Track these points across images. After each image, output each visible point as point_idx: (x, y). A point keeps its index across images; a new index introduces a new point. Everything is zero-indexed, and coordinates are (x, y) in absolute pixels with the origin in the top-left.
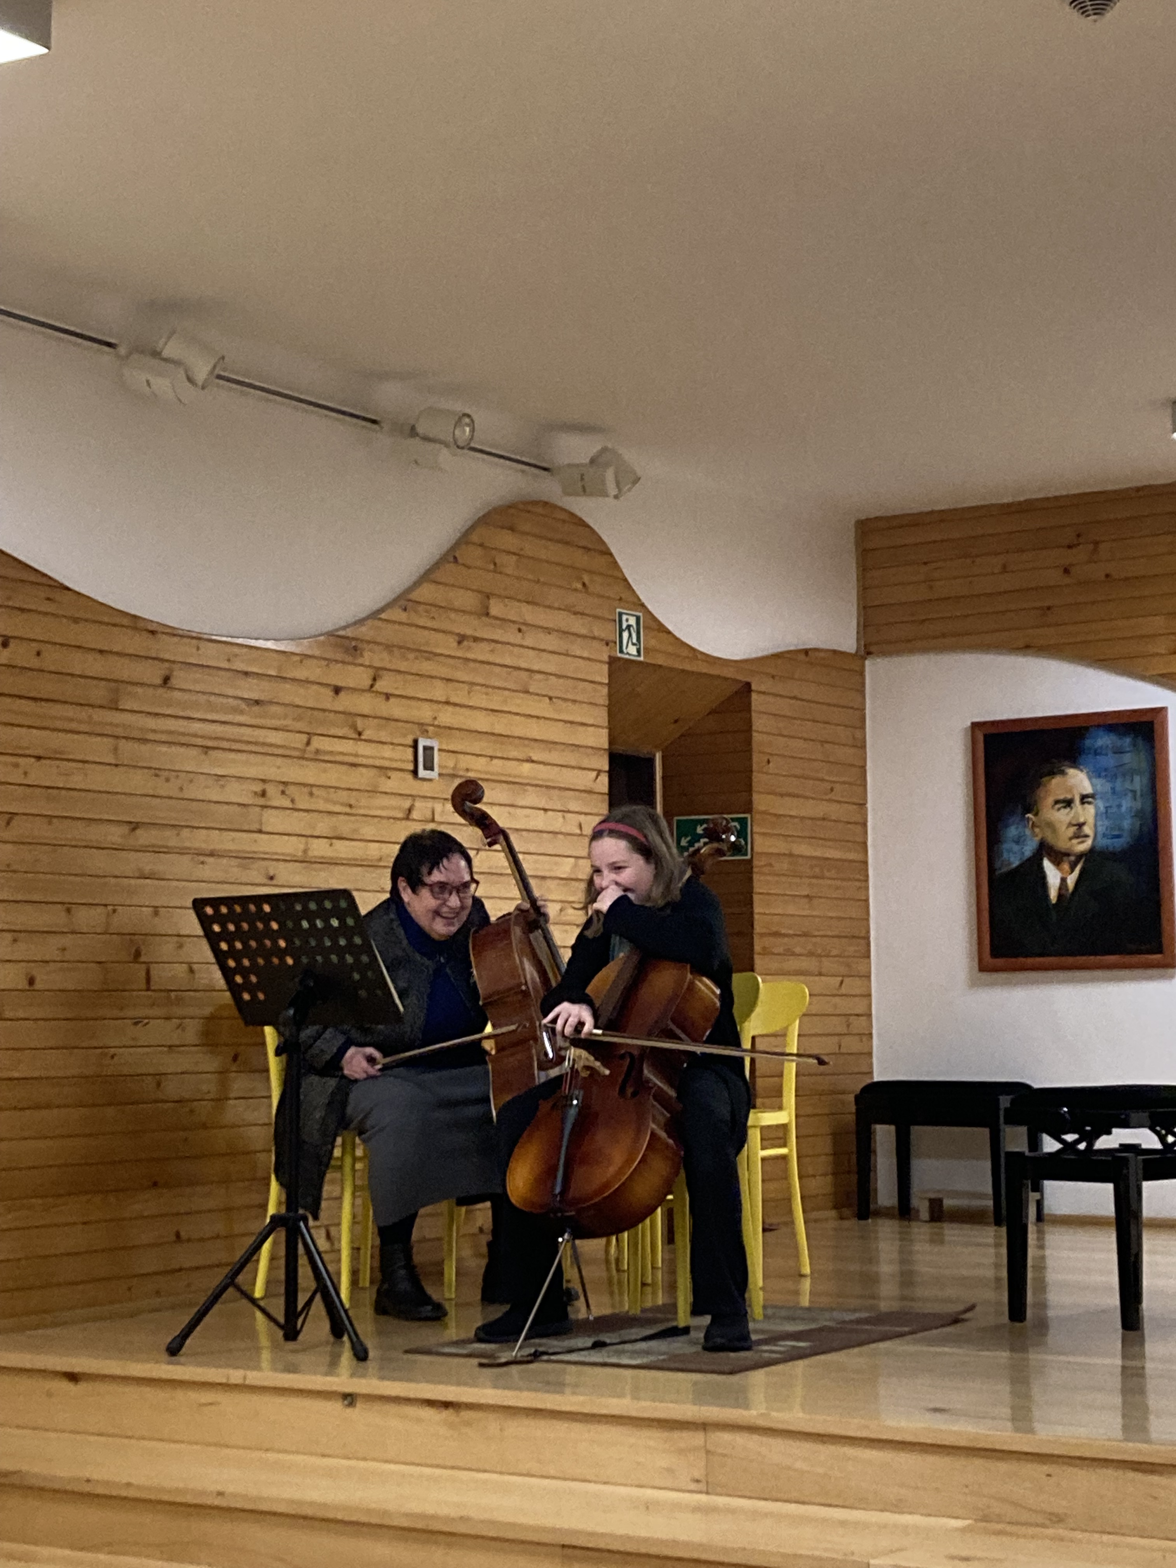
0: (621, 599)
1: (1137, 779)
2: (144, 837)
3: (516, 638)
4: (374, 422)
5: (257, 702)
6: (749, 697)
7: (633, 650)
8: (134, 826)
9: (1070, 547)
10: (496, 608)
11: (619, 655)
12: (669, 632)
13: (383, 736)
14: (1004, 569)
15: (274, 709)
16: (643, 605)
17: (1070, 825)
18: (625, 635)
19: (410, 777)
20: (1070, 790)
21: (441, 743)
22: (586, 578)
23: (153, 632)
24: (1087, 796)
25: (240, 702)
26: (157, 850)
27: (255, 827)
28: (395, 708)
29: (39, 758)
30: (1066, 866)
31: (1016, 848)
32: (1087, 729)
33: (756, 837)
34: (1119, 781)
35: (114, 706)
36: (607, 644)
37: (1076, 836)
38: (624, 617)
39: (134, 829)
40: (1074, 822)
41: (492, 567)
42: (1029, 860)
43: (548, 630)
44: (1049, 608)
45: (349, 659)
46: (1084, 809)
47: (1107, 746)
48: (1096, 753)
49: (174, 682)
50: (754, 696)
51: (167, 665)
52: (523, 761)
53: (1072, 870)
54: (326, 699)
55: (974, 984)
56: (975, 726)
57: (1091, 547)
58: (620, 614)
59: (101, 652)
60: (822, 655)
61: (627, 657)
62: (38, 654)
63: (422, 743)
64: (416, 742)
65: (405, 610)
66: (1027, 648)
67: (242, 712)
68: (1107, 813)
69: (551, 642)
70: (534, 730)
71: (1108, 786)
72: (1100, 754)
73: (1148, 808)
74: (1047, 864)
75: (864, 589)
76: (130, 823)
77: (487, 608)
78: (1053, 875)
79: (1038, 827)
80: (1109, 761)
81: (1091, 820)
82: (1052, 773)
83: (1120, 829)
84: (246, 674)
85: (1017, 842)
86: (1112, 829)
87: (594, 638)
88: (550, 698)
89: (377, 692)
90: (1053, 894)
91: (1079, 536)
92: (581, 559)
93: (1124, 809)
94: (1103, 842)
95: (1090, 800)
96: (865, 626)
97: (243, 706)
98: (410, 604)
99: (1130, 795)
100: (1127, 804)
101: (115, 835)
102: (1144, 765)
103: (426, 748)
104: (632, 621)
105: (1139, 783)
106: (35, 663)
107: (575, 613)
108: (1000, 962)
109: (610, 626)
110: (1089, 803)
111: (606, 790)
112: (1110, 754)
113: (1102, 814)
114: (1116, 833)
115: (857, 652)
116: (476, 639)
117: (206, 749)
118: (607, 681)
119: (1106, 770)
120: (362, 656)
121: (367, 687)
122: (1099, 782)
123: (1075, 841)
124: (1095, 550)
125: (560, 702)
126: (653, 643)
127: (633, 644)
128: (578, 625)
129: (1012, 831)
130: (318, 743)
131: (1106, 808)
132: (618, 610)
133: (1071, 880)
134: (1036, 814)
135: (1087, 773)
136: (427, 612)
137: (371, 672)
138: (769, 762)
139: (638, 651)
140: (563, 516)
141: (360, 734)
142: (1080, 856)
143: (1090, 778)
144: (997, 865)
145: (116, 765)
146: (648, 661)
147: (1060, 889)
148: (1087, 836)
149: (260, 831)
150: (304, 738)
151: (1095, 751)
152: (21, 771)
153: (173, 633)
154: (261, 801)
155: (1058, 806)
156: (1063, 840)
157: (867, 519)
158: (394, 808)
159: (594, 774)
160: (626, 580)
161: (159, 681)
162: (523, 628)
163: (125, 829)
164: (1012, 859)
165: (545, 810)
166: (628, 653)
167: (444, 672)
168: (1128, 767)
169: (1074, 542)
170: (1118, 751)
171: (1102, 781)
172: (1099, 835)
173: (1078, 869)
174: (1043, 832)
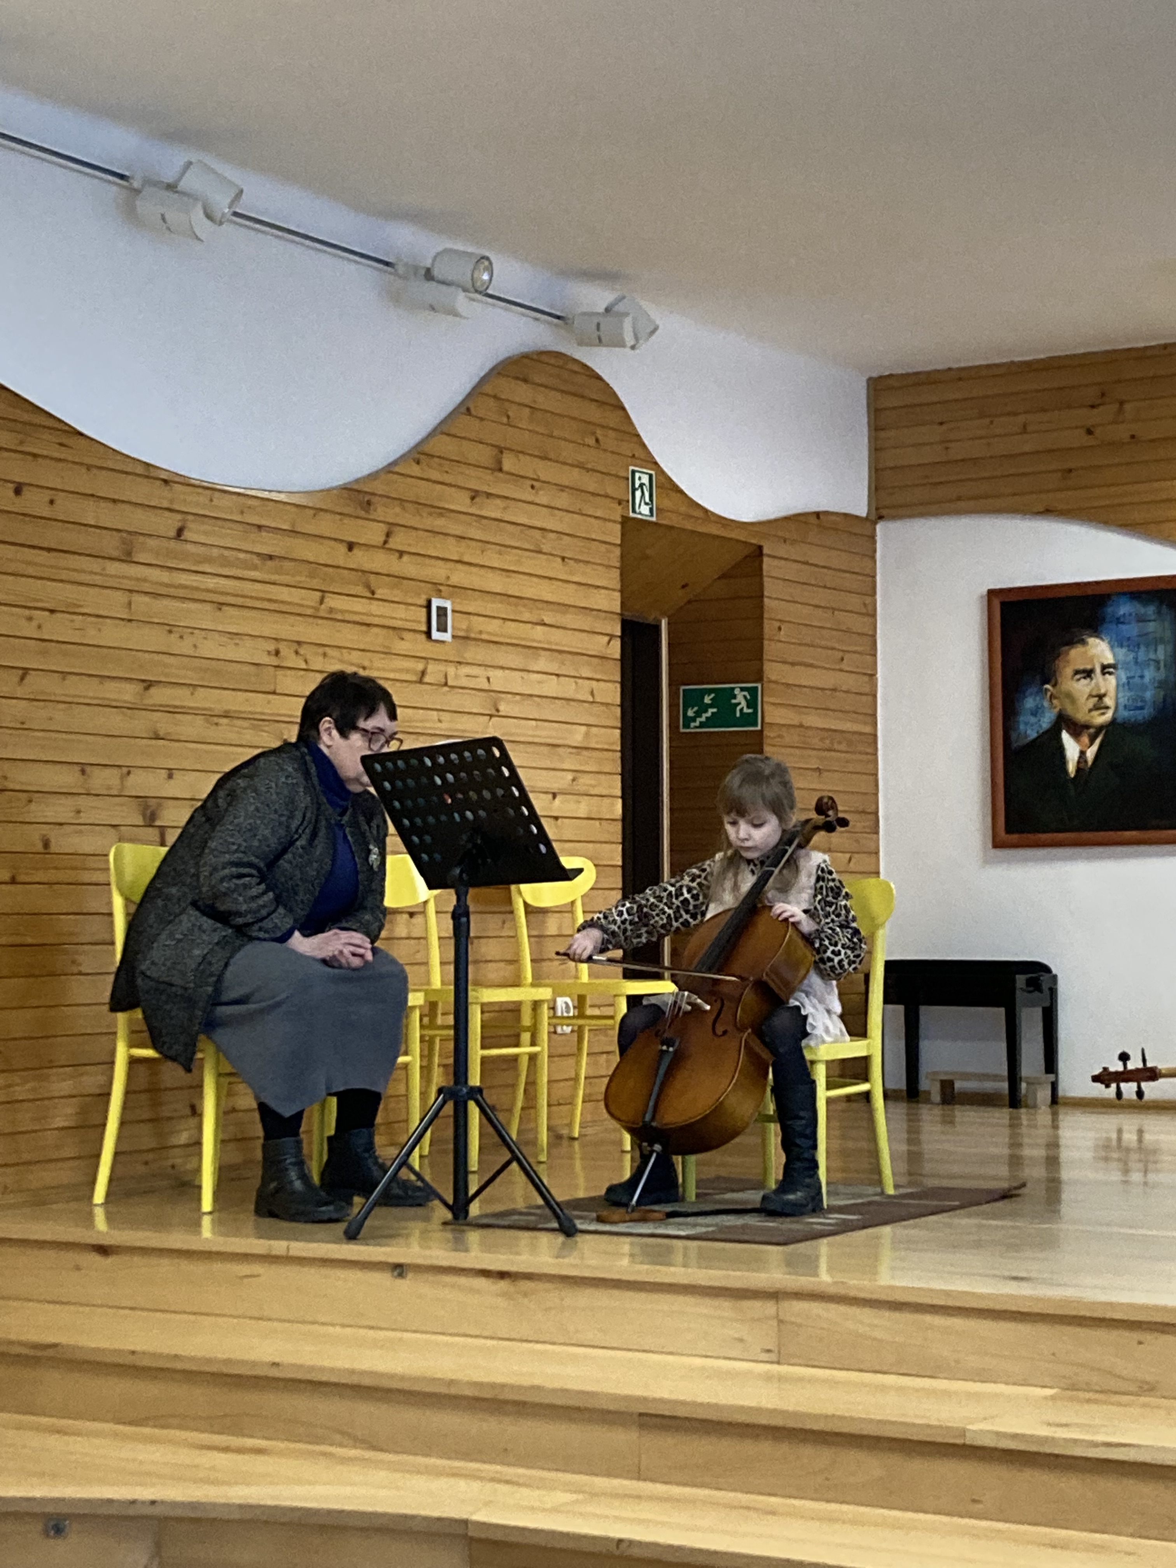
0: (634, 456)
1: (1161, 648)
2: (158, 695)
3: (528, 496)
4: (387, 264)
5: (271, 557)
6: (761, 562)
7: (645, 510)
8: (148, 685)
9: (1093, 407)
10: (508, 463)
11: (632, 515)
12: (682, 492)
13: (397, 595)
14: (1024, 429)
15: (287, 564)
16: (656, 463)
17: (1091, 696)
18: (638, 494)
19: (423, 637)
20: (1091, 659)
21: (453, 603)
22: (599, 432)
23: (166, 482)
24: (1109, 666)
25: (254, 557)
26: (172, 711)
27: (270, 688)
28: (408, 567)
29: (52, 611)
30: (1085, 739)
31: (1033, 720)
32: (1108, 596)
33: (766, 707)
34: (1143, 648)
35: (127, 558)
36: (620, 504)
37: (1096, 708)
38: (637, 475)
39: (147, 688)
40: (1094, 693)
41: (505, 420)
42: (1047, 732)
43: (562, 488)
44: (1070, 471)
45: (362, 513)
46: (1105, 680)
47: (1130, 615)
48: (1119, 621)
49: (187, 535)
50: (766, 560)
51: (179, 517)
52: (537, 624)
53: (1092, 742)
54: (340, 555)
55: (987, 861)
56: (991, 593)
57: (1117, 406)
58: (633, 472)
59: (114, 501)
60: (834, 518)
61: (639, 516)
62: (52, 502)
63: (436, 603)
64: (429, 602)
65: (418, 463)
66: (1048, 512)
67: (255, 568)
68: (1129, 684)
69: (563, 500)
70: (546, 591)
71: (1131, 656)
72: (1123, 623)
73: (1172, 679)
74: (1065, 736)
75: (876, 450)
76: (143, 681)
77: (499, 462)
78: (1071, 748)
79: (1056, 698)
80: (1132, 630)
81: (1112, 692)
82: (1073, 643)
83: (1143, 700)
84: (260, 527)
85: (1034, 713)
86: (1134, 700)
87: (606, 496)
88: (563, 559)
89: (390, 549)
90: (1071, 768)
91: (1103, 395)
92: (594, 413)
93: (1147, 679)
94: (1124, 714)
95: (1111, 670)
96: (877, 488)
97: (256, 560)
98: (422, 457)
99: (1153, 665)
100: (1149, 674)
101: (129, 693)
103: (438, 608)
104: (645, 480)
105: (1161, 653)
106: (46, 512)
107: (588, 470)
108: (1015, 837)
109: (623, 484)
110: (1110, 673)
111: (618, 656)
112: (1133, 623)
113: (1124, 685)
114: (1139, 704)
115: (868, 514)
116: (489, 495)
117: (220, 605)
118: (619, 542)
119: (1129, 639)
120: (375, 510)
121: (380, 544)
122: (1122, 652)
123: (1095, 713)
124: (1121, 410)
125: (571, 562)
126: (667, 504)
127: (646, 504)
128: (590, 483)
129: (1030, 703)
130: (332, 602)
131: (1128, 678)
132: (631, 468)
133: (1091, 753)
134: (1055, 685)
135: (1109, 643)
136: (440, 465)
137: (383, 528)
138: (780, 629)
139: (651, 510)
140: (576, 368)
141: (373, 593)
142: (1100, 729)
143: (1112, 648)
144: (1014, 736)
145: (130, 621)
146: (660, 522)
147: (1079, 762)
148: (1107, 708)
149: (274, 693)
150: (319, 594)
152: (35, 623)
153: (186, 483)
154: (274, 661)
155: (1078, 677)
156: (1082, 713)
157: (881, 377)
158: (407, 671)
159: (606, 639)
160: (638, 436)
161: (173, 533)
162: (535, 483)
163: (140, 687)
164: (1029, 732)
165: (558, 675)
166: (640, 513)
167: (457, 530)
168: (1151, 636)
169: (1099, 401)
170: (1141, 619)
171: (1124, 650)
172: (1121, 708)
173: (1098, 741)
174: (1062, 704)
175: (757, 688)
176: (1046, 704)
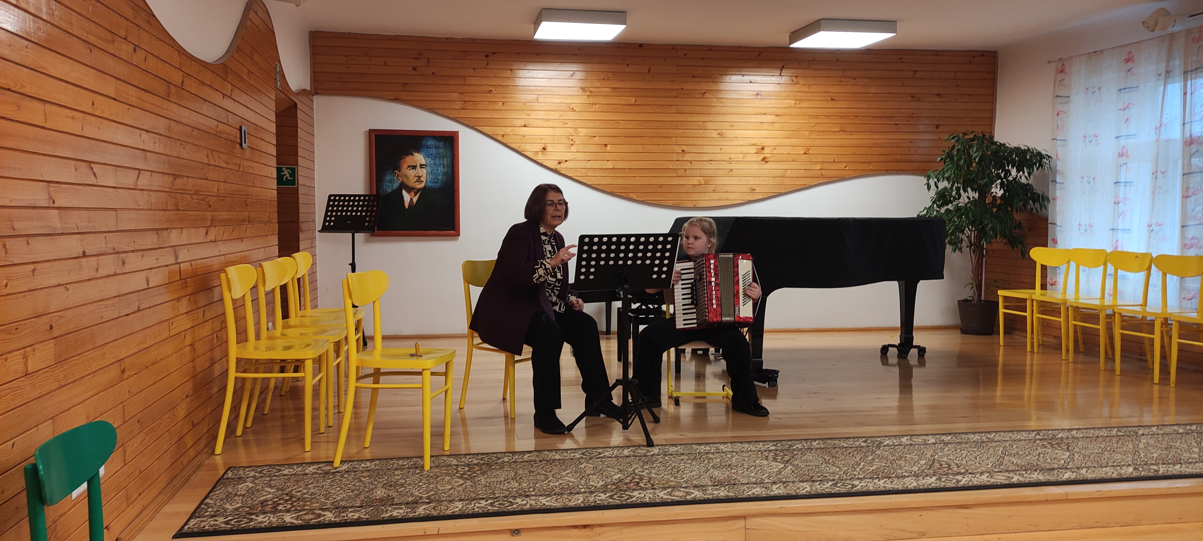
0: (276, 57)
1: (445, 159)
2: (178, 184)
5: (205, 101)
8: (175, 177)
9: (416, 59)
10: (254, 56)
11: (277, 86)
14: (385, 64)
15: (209, 105)
16: (280, 63)
17: (415, 176)
18: (278, 76)
19: (238, 146)
20: (416, 162)
22: (271, 45)
24: (423, 165)
28: (236, 108)
29: (147, 131)
30: (413, 194)
31: (390, 184)
32: (424, 137)
34: (437, 159)
35: (169, 99)
36: (275, 80)
37: (418, 181)
38: (277, 67)
40: (417, 176)
42: (396, 190)
44: (406, 84)
45: (223, 75)
46: (421, 170)
47: (432, 145)
48: (428, 147)
49: (184, 85)
50: (297, 108)
51: (182, 73)
53: (415, 195)
56: (371, 131)
57: (427, 60)
60: (304, 92)
62: (145, 59)
63: (243, 129)
64: (241, 127)
66: (396, 100)
71: (433, 162)
72: (429, 148)
73: (450, 172)
74: (404, 192)
75: (313, 63)
78: (407, 197)
79: (400, 176)
80: (433, 151)
81: (424, 175)
82: (407, 155)
83: (438, 179)
85: (390, 182)
87: (272, 76)
90: (407, 205)
91: (420, 54)
93: (439, 171)
95: (424, 167)
96: (312, 80)
99: (442, 166)
100: (440, 169)
101: (169, 182)
102: (448, 154)
104: (278, 70)
105: (446, 161)
106: (144, 65)
107: (269, 63)
109: (274, 71)
111: (275, 154)
112: (434, 149)
114: (436, 181)
115: (310, 91)
117: (193, 128)
118: (275, 99)
121: (228, 95)
122: (429, 160)
123: (417, 183)
124: (428, 62)
127: (279, 82)
129: (388, 178)
130: (220, 127)
131: (432, 170)
132: (276, 64)
133: (415, 199)
134: (400, 171)
135: (423, 156)
136: (239, 53)
137: (231, 86)
142: (419, 190)
143: (424, 157)
145: (170, 138)
146: (282, 90)
147: (410, 203)
148: (423, 182)
151: (427, 146)
155: (409, 168)
156: (412, 182)
157: (315, 31)
168: (442, 154)
169: (418, 57)
170: (437, 148)
171: (430, 159)
172: (428, 182)
173: (418, 195)
174: (402, 179)
175: (295, 168)
176: (395, 178)
